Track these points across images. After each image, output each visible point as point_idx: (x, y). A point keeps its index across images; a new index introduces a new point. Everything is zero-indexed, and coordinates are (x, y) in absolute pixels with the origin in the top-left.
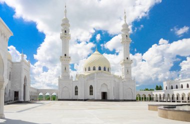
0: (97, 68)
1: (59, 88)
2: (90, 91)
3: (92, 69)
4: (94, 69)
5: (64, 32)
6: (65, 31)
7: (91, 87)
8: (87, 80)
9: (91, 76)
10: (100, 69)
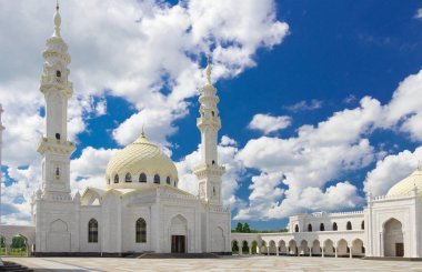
0: (150, 179)
1: (40, 224)
2: (138, 233)
3: (136, 177)
4: (143, 179)
5: (54, 73)
6: (59, 74)
7: (141, 224)
8: (129, 206)
9: (139, 196)
10: (157, 180)
